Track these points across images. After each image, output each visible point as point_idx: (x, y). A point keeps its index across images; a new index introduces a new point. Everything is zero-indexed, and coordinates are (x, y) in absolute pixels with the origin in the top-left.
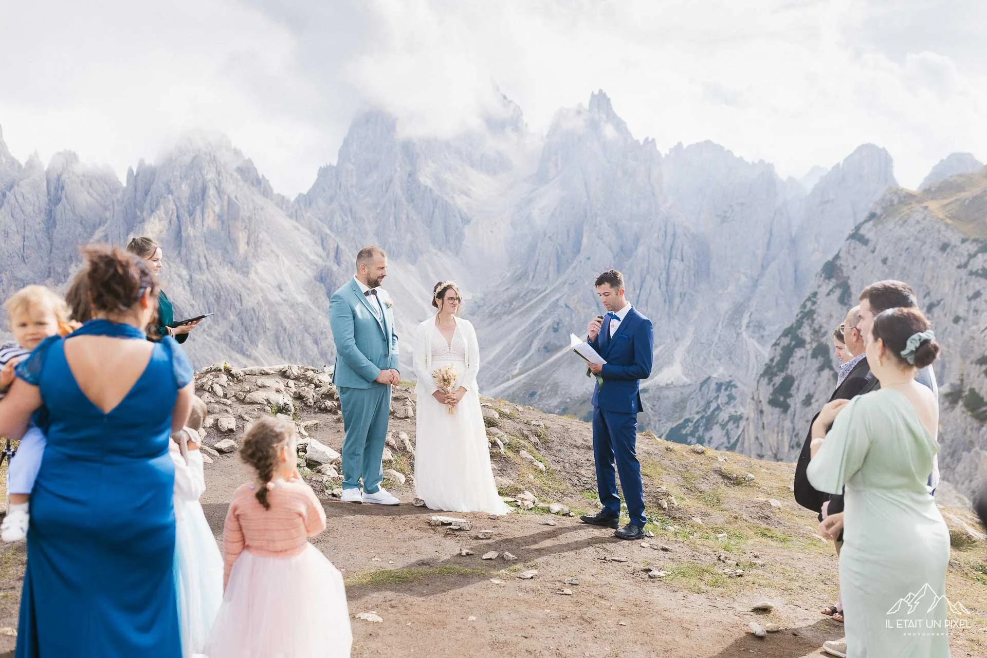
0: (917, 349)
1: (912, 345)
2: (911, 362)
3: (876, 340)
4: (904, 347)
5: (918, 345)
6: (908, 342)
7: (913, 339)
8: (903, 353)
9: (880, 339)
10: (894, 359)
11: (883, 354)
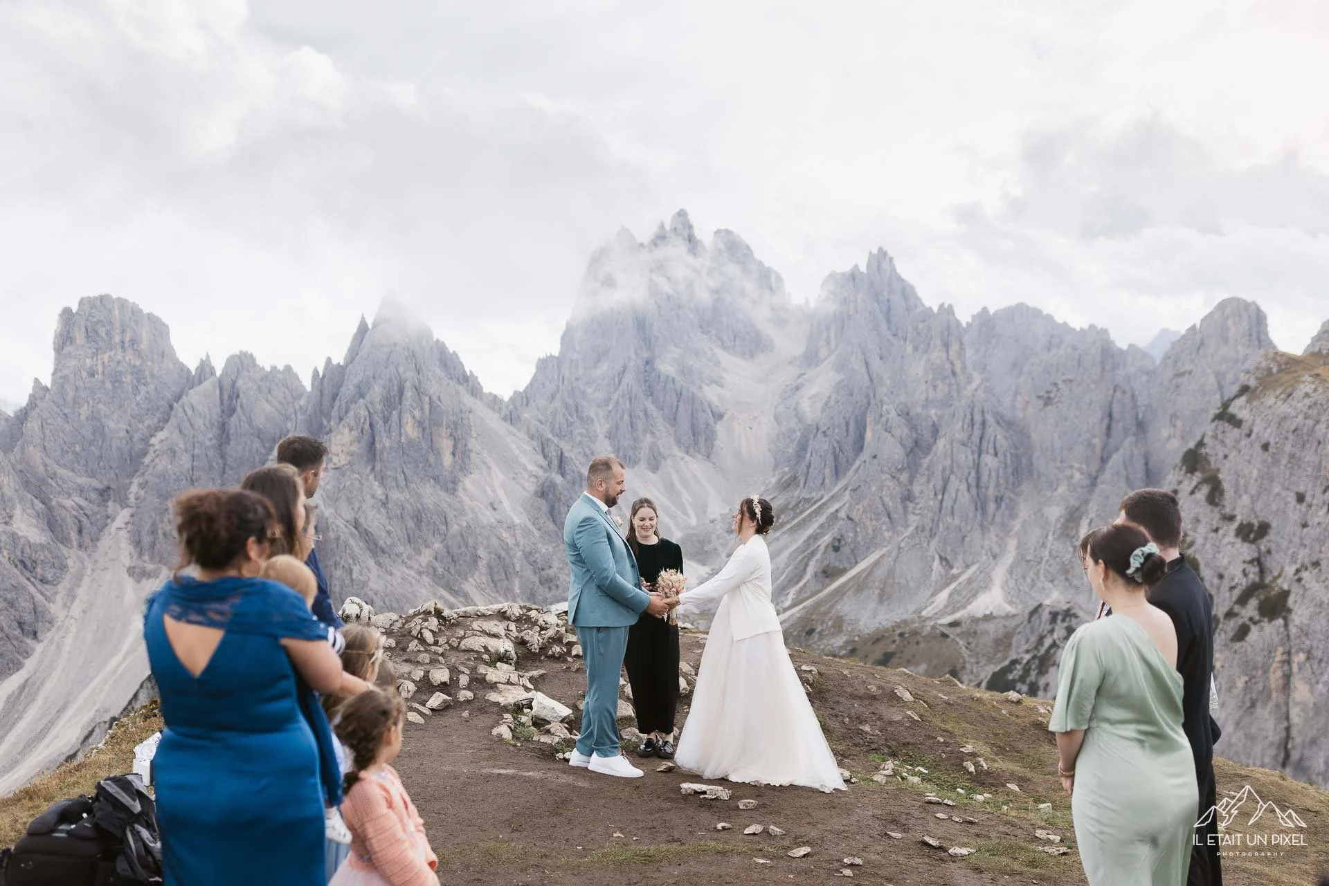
0: (1142, 565)
1: (1135, 562)
2: (1139, 580)
3: (1096, 562)
4: (1128, 566)
5: (1142, 560)
6: (1132, 560)
7: (1137, 555)
8: (1129, 571)
9: (1101, 561)
10: (1120, 581)
11: (1106, 577)
